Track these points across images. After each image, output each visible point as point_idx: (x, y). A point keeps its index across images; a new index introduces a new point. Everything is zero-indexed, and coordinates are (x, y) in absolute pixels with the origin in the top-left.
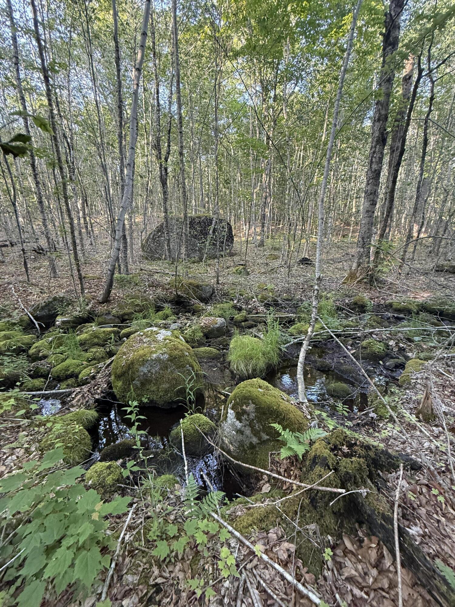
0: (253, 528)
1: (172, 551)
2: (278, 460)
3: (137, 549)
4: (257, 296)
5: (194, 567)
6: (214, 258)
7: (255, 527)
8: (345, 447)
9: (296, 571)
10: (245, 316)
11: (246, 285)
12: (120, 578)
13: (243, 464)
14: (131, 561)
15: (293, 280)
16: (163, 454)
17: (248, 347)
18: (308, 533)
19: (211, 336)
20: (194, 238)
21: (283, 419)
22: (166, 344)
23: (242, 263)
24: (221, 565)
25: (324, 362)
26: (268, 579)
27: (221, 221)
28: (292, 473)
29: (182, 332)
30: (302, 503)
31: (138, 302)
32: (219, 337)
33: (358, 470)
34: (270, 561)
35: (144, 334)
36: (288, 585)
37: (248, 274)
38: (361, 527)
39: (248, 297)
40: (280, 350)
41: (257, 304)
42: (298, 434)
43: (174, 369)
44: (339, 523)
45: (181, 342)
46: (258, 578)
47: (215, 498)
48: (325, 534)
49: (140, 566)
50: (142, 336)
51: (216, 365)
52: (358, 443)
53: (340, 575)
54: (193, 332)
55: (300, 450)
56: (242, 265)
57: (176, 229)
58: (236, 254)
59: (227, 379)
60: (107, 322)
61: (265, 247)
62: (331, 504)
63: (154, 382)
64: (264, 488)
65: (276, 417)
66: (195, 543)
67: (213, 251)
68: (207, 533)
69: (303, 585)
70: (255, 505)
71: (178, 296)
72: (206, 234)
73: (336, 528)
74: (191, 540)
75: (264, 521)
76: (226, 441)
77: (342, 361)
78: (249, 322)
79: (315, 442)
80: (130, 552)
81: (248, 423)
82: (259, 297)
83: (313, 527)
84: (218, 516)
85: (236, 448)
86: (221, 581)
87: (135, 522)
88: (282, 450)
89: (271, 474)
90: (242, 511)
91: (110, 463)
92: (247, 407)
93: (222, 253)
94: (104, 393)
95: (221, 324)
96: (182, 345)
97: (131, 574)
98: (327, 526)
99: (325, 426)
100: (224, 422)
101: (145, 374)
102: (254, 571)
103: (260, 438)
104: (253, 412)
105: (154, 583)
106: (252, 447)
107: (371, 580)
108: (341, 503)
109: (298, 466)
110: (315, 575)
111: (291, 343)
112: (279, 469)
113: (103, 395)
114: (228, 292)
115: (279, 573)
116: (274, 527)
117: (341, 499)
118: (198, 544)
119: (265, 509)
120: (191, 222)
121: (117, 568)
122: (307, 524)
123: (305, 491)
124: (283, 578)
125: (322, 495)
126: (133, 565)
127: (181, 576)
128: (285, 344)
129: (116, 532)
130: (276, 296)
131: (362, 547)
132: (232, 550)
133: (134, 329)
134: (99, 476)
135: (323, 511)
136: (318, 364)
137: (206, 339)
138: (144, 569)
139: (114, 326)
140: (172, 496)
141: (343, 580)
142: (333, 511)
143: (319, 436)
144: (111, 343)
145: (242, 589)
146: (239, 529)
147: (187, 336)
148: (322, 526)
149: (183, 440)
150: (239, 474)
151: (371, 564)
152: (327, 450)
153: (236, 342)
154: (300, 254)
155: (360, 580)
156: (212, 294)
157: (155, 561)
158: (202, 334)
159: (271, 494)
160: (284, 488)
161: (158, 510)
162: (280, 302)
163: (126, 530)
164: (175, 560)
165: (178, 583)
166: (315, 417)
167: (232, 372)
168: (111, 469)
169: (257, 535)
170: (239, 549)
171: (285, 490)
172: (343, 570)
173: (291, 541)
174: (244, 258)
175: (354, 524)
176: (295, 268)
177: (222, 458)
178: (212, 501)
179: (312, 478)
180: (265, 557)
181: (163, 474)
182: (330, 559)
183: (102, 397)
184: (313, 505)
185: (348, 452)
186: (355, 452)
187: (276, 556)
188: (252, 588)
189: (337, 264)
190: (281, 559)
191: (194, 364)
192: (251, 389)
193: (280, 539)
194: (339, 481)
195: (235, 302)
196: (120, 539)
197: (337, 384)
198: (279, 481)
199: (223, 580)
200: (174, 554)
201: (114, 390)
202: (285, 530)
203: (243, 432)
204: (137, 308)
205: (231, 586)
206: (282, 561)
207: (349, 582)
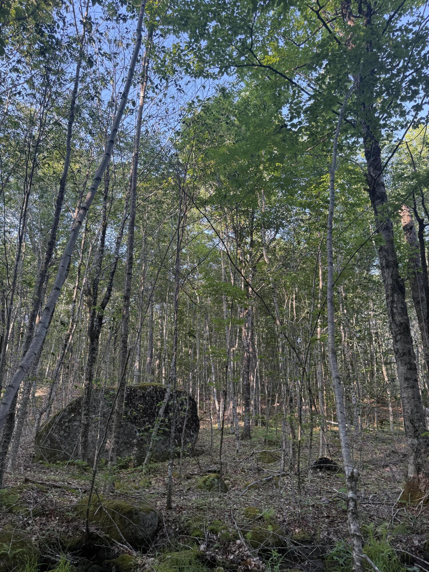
4: (244, 533)
6: (163, 460)
11: (223, 511)
15: (310, 500)
20: (131, 422)
23: (214, 467)
27: (179, 393)
31: (6, 548)
37: (225, 489)
39: (226, 536)
41: (246, 551)
56: (215, 472)
58: (203, 452)
61: (253, 439)
67: (163, 447)
71: (90, 536)
72: (153, 415)
82: (249, 535)
93: (179, 449)
114: (189, 526)
130: (282, 534)
154: (314, 450)
156: (157, 531)
162: (290, 546)
174: (217, 459)
176: (310, 477)
189: (382, 470)
195: (202, 547)
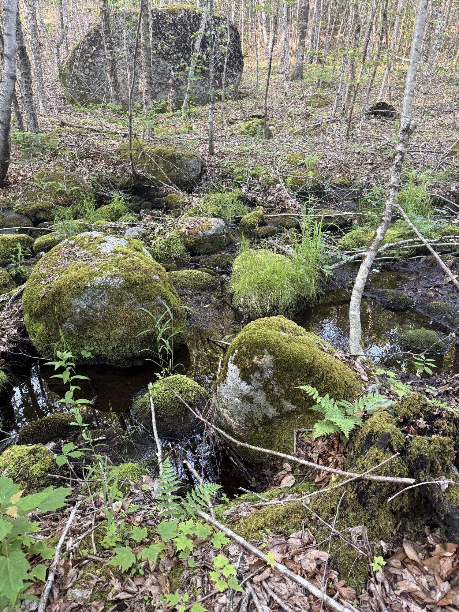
0: (265, 532)
1: (140, 561)
2: (309, 442)
3: (86, 559)
4: (285, 178)
5: (174, 580)
6: (204, 104)
7: (268, 531)
8: (421, 420)
9: (328, 584)
10: (262, 217)
11: (265, 157)
12: (64, 593)
13: (251, 447)
14: (78, 574)
15: (356, 147)
16: (121, 434)
17: (266, 268)
18: (350, 538)
19: (199, 250)
20: (163, 58)
21: (321, 379)
22: (118, 261)
23: (259, 112)
24: (214, 576)
25: (399, 294)
26: (286, 594)
27: (217, 20)
28: (330, 459)
29: (148, 243)
30: (343, 499)
31: (62, 186)
32: (214, 252)
33: (439, 453)
34: (289, 573)
35: (77, 242)
36: (314, 601)
37: (270, 135)
38: (432, 531)
39: (267, 180)
40: (322, 273)
41: (285, 193)
42: (344, 403)
43: (134, 303)
44: (398, 526)
45: (146, 258)
46: (271, 593)
47: (206, 493)
48: (376, 539)
49: (92, 578)
50: (73, 246)
51: (208, 299)
52: (444, 415)
53: (394, 590)
54: (167, 243)
55: (347, 426)
56: (259, 117)
57: (127, 39)
58: (247, 95)
59: (227, 322)
60: (7, 223)
61: (305, 81)
62: (390, 499)
63: (100, 324)
64: (284, 481)
65: (309, 376)
66: (175, 549)
67: (202, 88)
68: (194, 538)
69: (338, 600)
70: (268, 503)
71: (138, 177)
72: (188, 50)
73: (394, 533)
74: (170, 547)
75: (282, 523)
76: (225, 413)
77: (432, 294)
78: (269, 227)
79: (371, 415)
80: (75, 562)
81: (261, 385)
82: (289, 180)
83: (358, 529)
84: (211, 515)
85: (241, 423)
86: (215, 595)
87: (82, 525)
88: (316, 425)
89: (297, 459)
90: (248, 510)
91: (34, 446)
92: (259, 359)
93: (221, 92)
94: (13, 343)
95: (218, 229)
96: (146, 262)
97: (79, 588)
98: (380, 530)
99: (390, 393)
100: (222, 384)
101: (82, 311)
102: (264, 584)
103: (280, 409)
104: (270, 368)
105: (114, 598)
106: (267, 421)
107: (439, 595)
108: (406, 499)
109: (342, 449)
110: (356, 590)
111: (342, 263)
112: (309, 454)
113: (12, 346)
114: (231, 171)
115: (301, 586)
116: (298, 530)
117: (406, 493)
118: (179, 552)
119: (285, 508)
120: (156, 23)
121: (58, 581)
122: (350, 526)
123: (351, 482)
124: (307, 592)
125: (377, 487)
126: (81, 578)
127: (155, 590)
128: (331, 264)
129: (52, 537)
130: (322, 179)
131: (431, 556)
132: (232, 559)
133: (57, 237)
134: (18, 464)
135: (375, 509)
136: (389, 298)
137: (191, 256)
138: (97, 582)
139: (21, 231)
140: (137, 492)
141: (397, 596)
142: (392, 511)
143: (380, 406)
144: (17, 261)
145: (246, 605)
146: (244, 533)
147: (157, 250)
148: (373, 528)
149: (153, 414)
150: (244, 462)
151: (441, 577)
152: (391, 425)
153: (245, 260)
154: (372, 94)
155: (422, 595)
156: (201, 174)
157: (115, 573)
158: (183, 247)
159: (294, 488)
160: (316, 481)
161: (116, 510)
162: (328, 189)
163: (67, 535)
164: (145, 572)
165: (150, 599)
166: (376, 378)
167: (236, 311)
168: (37, 455)
169: (270, 540)
170: (242, 558)
171: (318, 483)
172: (399, 583)
173: (323, 547)
174: (262, 103)
175: (422, 527)
176: (362, 123)
177: (217, 440)
178: (201, 496)
179: (362, 464)
180: (282, 568)
181: (123, 462)
182: (381, 570)
183: (11, 349)
184: (360, 502)
185: (426, 428)
186: (438, 427)
187: (299, 567)
188: (260, 604)
189: (443, 116)
190: (305, 571)
191: (170, 294)
192: (268, 332)
193: (306, 546)
194: (406, 468)
195: (244, 190)
196: (59, 546)
197: (418, 331)
198: (309, 471)
199: (218, 595)
200: (143, 564)
201: (31, 338)
202: (314, 535)
203: (253, 398)
204: (60, 199)
205: (228, 601)
206: (307, 573)
207: (406, 598)
